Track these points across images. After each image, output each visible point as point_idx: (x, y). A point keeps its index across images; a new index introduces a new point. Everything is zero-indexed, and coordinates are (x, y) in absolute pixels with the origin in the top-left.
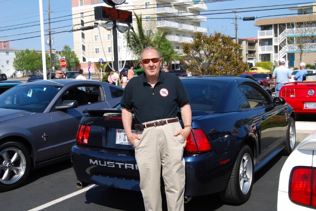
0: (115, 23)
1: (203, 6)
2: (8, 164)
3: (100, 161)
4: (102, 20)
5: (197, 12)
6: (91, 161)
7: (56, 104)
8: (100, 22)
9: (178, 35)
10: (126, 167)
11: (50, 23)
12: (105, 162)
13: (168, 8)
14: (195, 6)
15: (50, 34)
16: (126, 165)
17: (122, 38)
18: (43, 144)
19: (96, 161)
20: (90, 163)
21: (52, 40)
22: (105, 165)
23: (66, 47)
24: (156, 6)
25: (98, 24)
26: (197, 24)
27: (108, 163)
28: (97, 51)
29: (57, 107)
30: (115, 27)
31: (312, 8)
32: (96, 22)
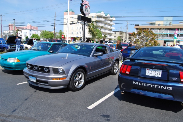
0: (85, 22)
1: (114, 19)
2: (78, 79)
3: (140, 83)
4: (80, 21)
5: (111, 21)
6: (134, 82)
7: (94, 54)
8: (79, 21)
9: (104, 29)
10: (155, 87)
11: (55, 21)
12: (143, 84)
13: (101, 18)
14: (111, 19)
15: (55, 25)
16: (155, 86)
17: (87, 28)
18: (90, 71)
19: (137, 83)
20: (133, 83)
21: (55, 28)
22: (143, 85)
23: (61, 31)
24: (96, 17)
25: (79, 22)
26: (111, 25)
27: (145, 84)
28: (72, 33)
29: (94, 55)
30: (85, 24)
31: (155, 23)
32: (78, 21)
